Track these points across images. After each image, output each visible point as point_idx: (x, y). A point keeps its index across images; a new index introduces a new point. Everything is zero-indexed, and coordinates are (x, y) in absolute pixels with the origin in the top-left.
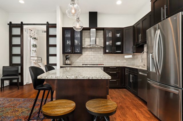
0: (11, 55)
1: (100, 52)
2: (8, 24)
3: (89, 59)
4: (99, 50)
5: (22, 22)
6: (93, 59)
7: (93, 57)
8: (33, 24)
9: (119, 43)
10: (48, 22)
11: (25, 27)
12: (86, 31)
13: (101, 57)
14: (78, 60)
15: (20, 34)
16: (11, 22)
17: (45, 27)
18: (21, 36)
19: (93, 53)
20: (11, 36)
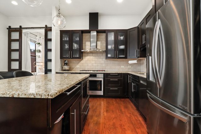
0: (10, 60)
1: (102, 57)
2: (7, 29)
3: (90, 65)
4: (101, 55)
5: (21, 26)
6: (95, 65)
7: (94, 62)
8: (32, 28)
9: (122, 47)
10: (46, 26)
11: (24, 31)
12: (87, 34)
13: (103, 62)
14: (78, 66)
15: (18, 39)
16: (10, 27)
17: (43, 31)
18: (20, 40)
19: (94, 57)
20: (10, 41)
